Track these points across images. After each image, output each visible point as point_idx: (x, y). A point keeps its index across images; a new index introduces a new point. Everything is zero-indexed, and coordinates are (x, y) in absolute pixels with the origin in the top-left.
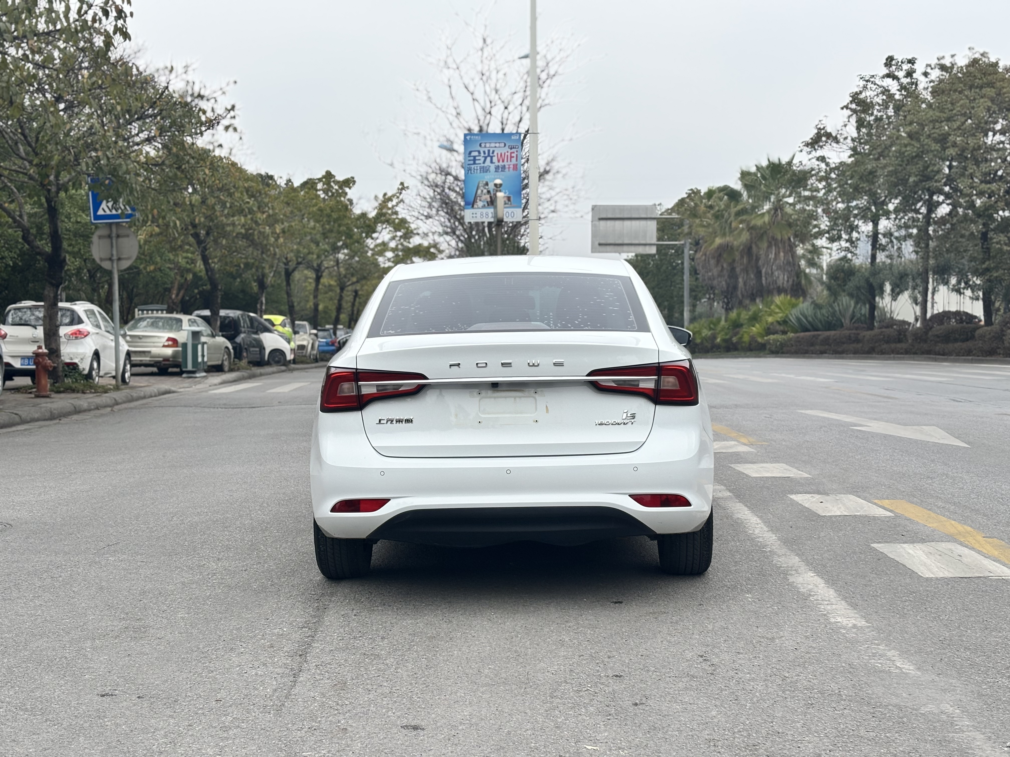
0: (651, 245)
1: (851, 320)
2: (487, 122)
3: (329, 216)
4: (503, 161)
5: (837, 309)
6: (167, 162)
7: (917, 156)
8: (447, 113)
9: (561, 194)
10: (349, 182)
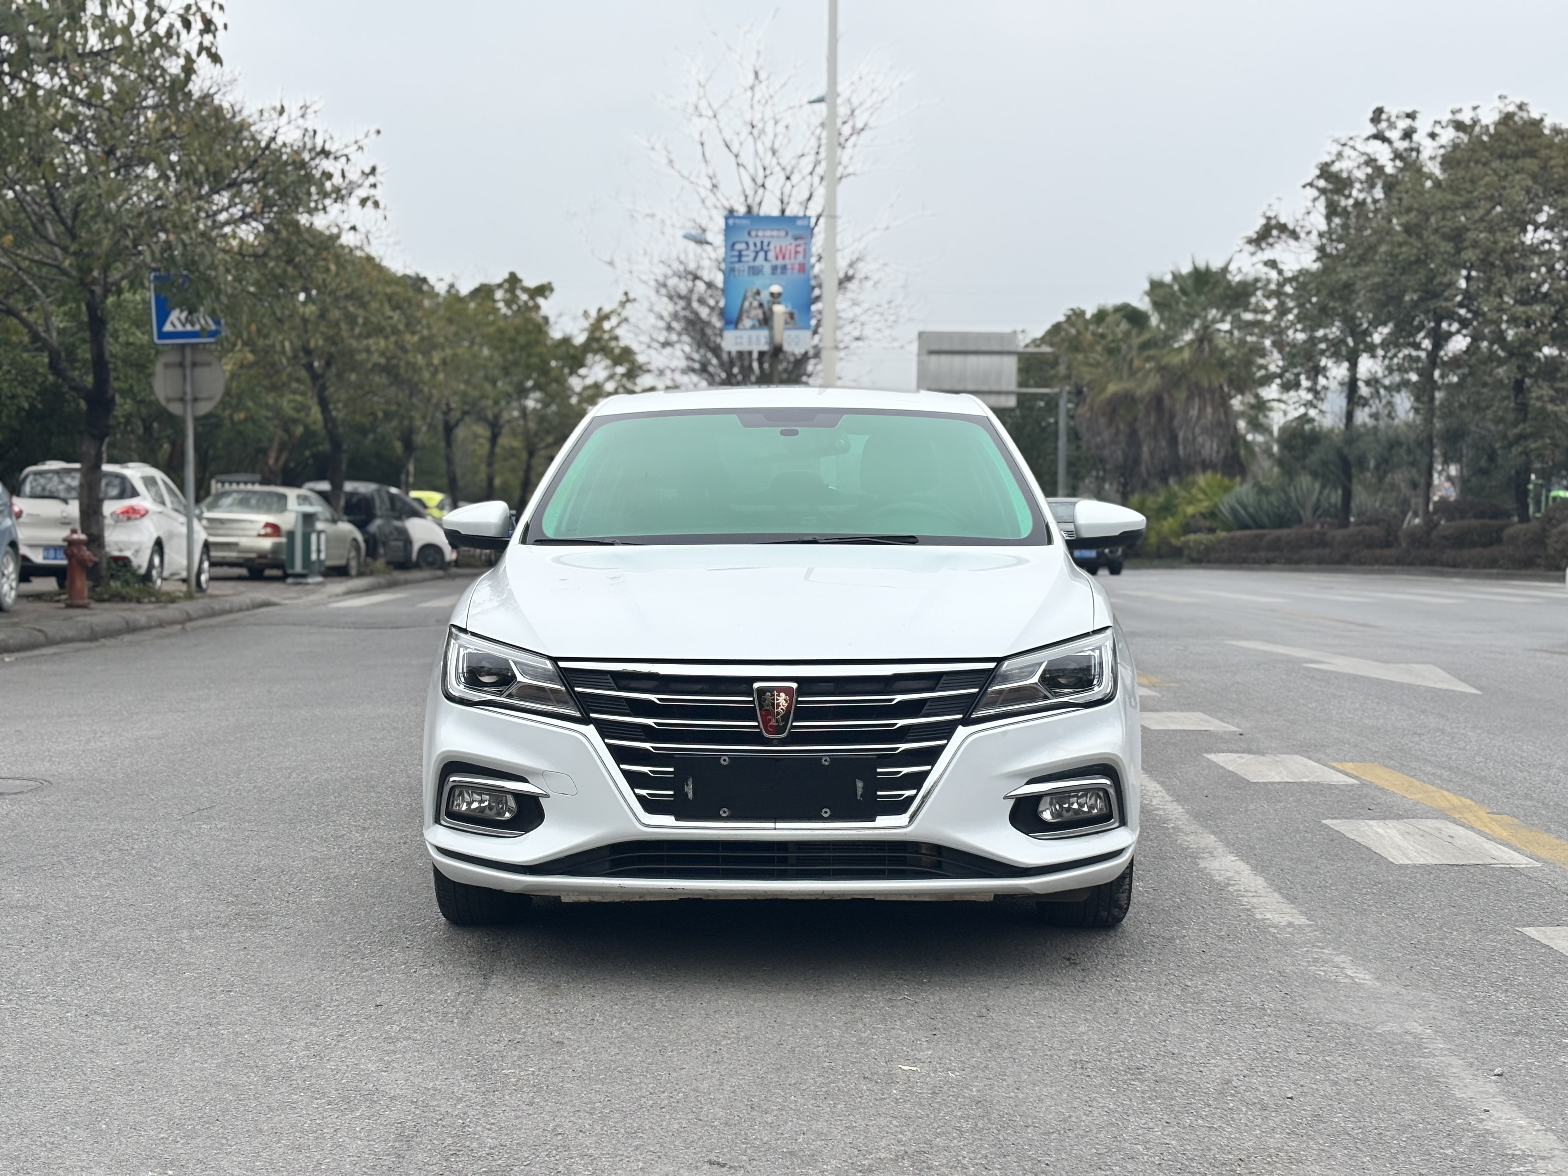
0: (1008, 393)
1: (1315, 512)
2: (758, 200)
3: (513, 341)
4: (784, 258)
5: (1293, 495)
6: (273, 252)
7: (1418, 261)
8: (698, 184)
9: (871, 313)
10: (543, 290)
